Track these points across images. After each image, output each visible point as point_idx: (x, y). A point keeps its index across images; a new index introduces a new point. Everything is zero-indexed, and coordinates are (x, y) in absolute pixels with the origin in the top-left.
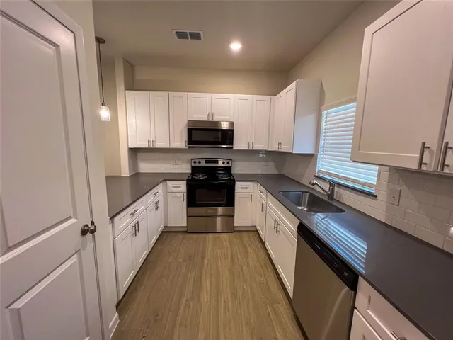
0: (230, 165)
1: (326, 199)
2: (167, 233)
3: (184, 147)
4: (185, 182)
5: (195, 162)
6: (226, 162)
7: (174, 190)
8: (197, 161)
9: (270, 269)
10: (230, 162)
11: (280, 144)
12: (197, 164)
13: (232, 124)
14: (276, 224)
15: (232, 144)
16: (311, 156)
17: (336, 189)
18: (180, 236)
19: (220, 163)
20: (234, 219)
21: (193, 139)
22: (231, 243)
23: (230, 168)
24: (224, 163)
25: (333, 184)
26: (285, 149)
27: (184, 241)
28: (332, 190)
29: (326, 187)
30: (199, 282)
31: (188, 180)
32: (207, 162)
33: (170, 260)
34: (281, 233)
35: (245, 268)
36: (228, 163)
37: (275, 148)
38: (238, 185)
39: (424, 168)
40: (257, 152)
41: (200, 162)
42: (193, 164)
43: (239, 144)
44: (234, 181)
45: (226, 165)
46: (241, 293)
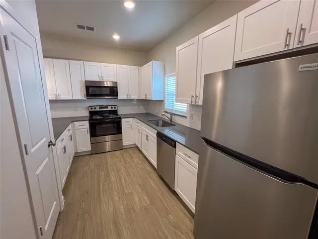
0: (116, 109)
1: (169, 122)
2: (78, 157)
3: (84, 99)
4: (88, 121)
5: (92, 109)
6: (113, 107)
7: (80, 127)
8: (93, 108)
9: (146, 162)
10: (116, 107)
11: (146, 95)
12: (93, 110)
13: (116, 83)
14: (147, 136)
15: (117, 96)
16: (162, 101)
17: (173, 116)
18: (88, 157)
19: (110, 109)
20: (122, 142)
21: (90, 93)
22: (122, 155)
23: (117, 110)
24: (112, 108)
25: (172, 114)
26: (148, 98)
27: (91, 159)
28: (172, 117)
29: (169, 116)
30: (108, 175)
31: (89, 120)
32: (100, 108)
33: (85, 170)
34: (150, 141)
35: (132, 164)
36: (115, 108)
37: (143, 98)
38: (123, 121)
39: (193, 103)
40: (133, 100)
41: (95, 108)
42: (90, 110)
43: (122, 95)
44: (120, 118)
45: (113, 109)
46: (132, 174)
